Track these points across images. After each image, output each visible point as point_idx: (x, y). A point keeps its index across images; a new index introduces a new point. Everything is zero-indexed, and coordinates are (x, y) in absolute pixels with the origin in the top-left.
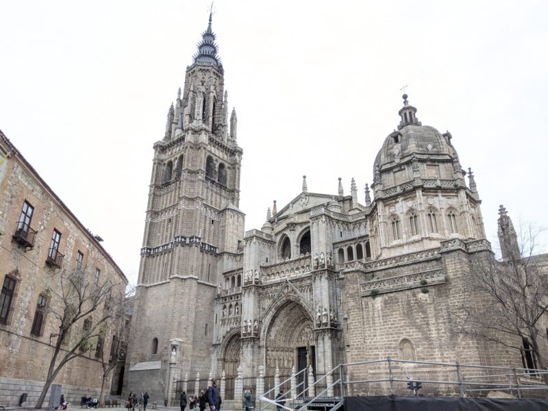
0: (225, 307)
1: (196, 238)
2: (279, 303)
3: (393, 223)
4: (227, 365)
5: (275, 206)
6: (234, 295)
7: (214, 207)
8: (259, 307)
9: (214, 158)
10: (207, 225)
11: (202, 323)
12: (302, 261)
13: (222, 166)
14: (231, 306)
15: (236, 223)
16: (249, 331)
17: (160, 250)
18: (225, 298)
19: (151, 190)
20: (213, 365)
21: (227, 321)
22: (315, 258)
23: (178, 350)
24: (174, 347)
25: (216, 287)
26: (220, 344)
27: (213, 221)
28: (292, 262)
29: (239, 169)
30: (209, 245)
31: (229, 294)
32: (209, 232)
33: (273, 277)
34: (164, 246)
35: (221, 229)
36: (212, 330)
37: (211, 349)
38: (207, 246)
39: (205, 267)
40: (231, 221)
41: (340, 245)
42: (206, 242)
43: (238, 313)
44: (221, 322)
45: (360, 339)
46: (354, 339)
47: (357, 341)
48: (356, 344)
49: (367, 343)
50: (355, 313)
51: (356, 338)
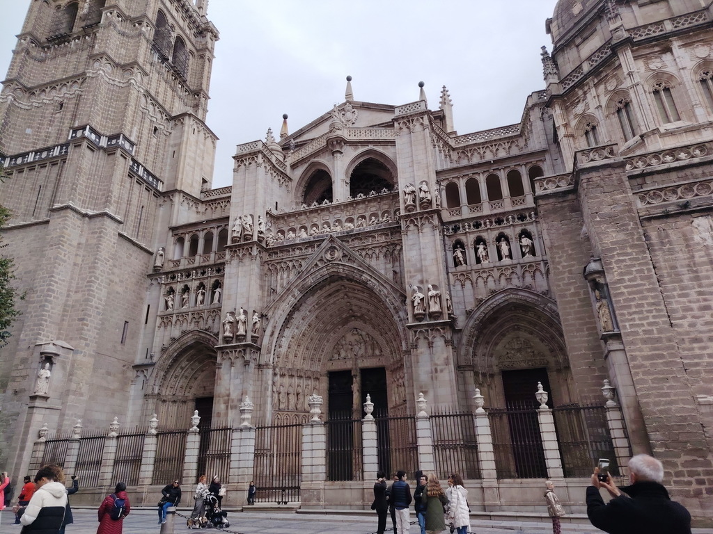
0: (171, 291)
1: (126, 138)
2: (310, 281)
3: (656, 92)
4: (163, 408)
5: (285, 122)
6: (195, 269)
7: (161, 103)
8: (262, 287)
9: (170, 21)
10: (145, 132)
11: (118, 318)
12: (361, 206)
13: (180, 42)
14: (186, 289)
15: (202, 147)
16: (241, 331)
17: (31, 158)
18: (172, 275)
19: (19, 44)
20: (130, 408)
21: (174, 318)
22: (408, 190)
23: (57, 367)
24: (48, 359)
25: (151, 254)
26: (153, 365)
27: (156, 129)
28: (337, 207)
29: (210, 60)
30: (145, 170)
31: (181, 267)
32: (149, 145)
33: (291, 234)
34: (41, 151)
35: (171, 150)
36: (135, 335)
37: (131, 374)
38: (141, 169)
39: (133, 209)
40: (193, 138)
41: (450, 176)
42: (140, 161)
43: (202, 302)
44: (159, 320)
45: (654, 317)
46: (633, 319)
47: (644, 322)
48: (643, 331)
49: (681, 326)
50: (627, 258)
51: (641, 316)
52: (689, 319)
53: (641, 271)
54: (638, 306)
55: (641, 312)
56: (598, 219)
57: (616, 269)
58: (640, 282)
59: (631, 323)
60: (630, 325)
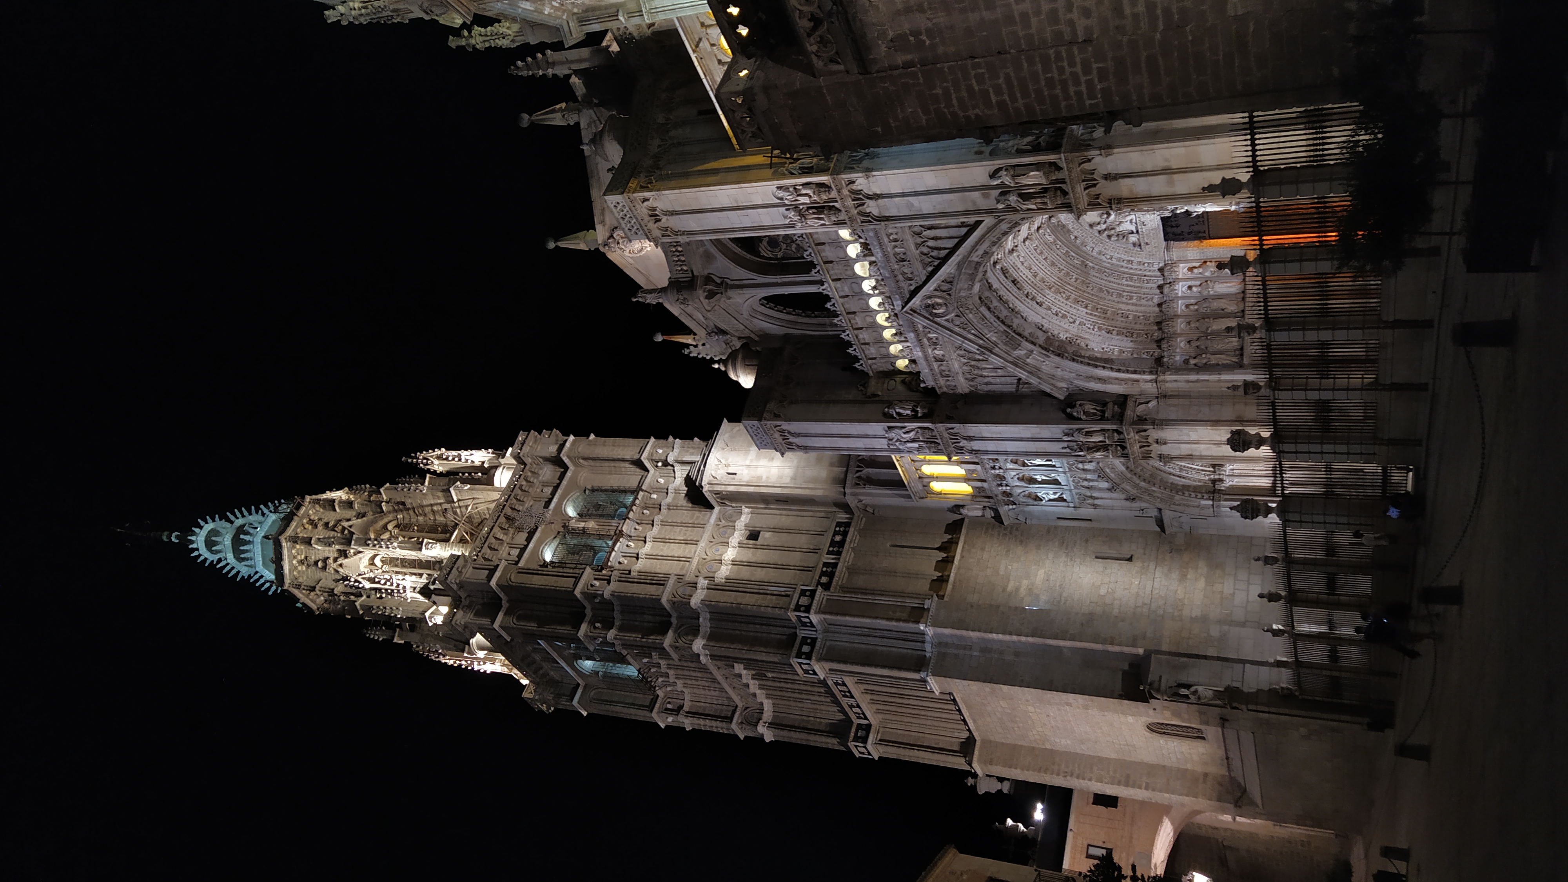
45: (1072, 64)
46: (1079, 94)
47: (1083, 79)
48: (1100, 82)
49: (1088, 30)
50: (954, 96)
51: (1070, 83)
52: (1075, 15)
53: (980, 79)
54: (1050, 83)
55: (1064, 84)
56: (880, 129)
57: (977, 111)
58: (1001, 81)
59: (1085, 96)
60: (1090, 99)
